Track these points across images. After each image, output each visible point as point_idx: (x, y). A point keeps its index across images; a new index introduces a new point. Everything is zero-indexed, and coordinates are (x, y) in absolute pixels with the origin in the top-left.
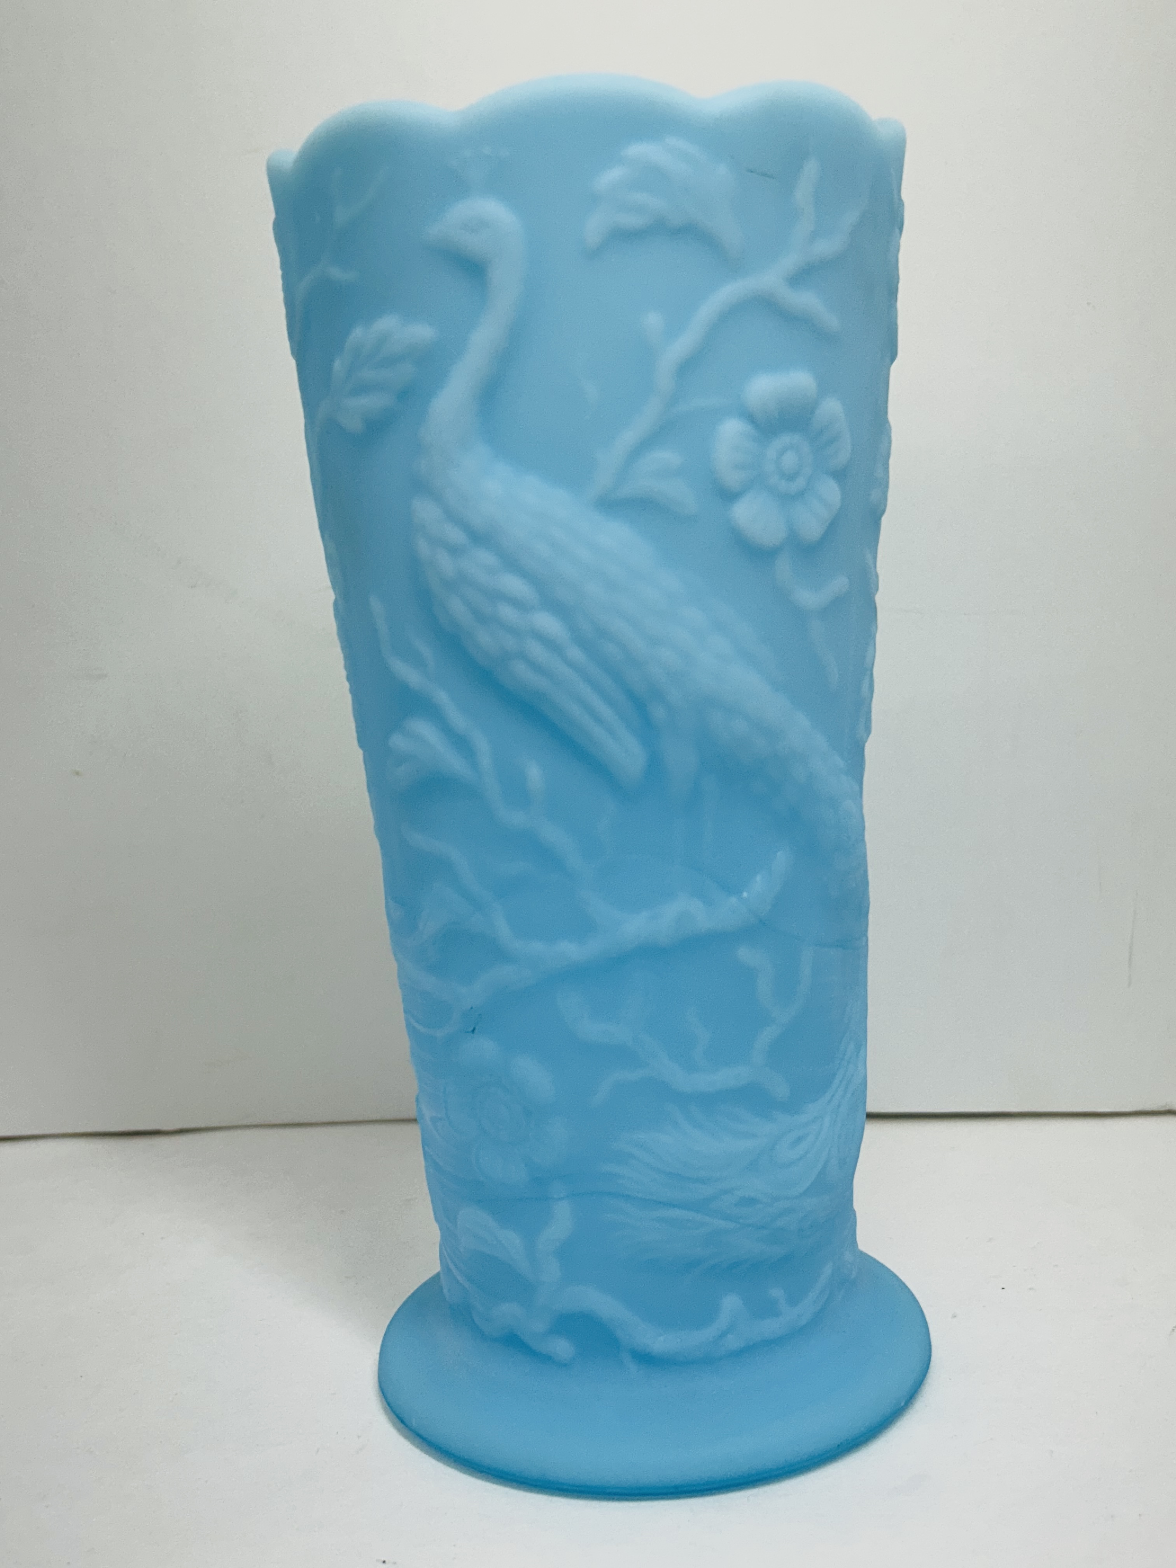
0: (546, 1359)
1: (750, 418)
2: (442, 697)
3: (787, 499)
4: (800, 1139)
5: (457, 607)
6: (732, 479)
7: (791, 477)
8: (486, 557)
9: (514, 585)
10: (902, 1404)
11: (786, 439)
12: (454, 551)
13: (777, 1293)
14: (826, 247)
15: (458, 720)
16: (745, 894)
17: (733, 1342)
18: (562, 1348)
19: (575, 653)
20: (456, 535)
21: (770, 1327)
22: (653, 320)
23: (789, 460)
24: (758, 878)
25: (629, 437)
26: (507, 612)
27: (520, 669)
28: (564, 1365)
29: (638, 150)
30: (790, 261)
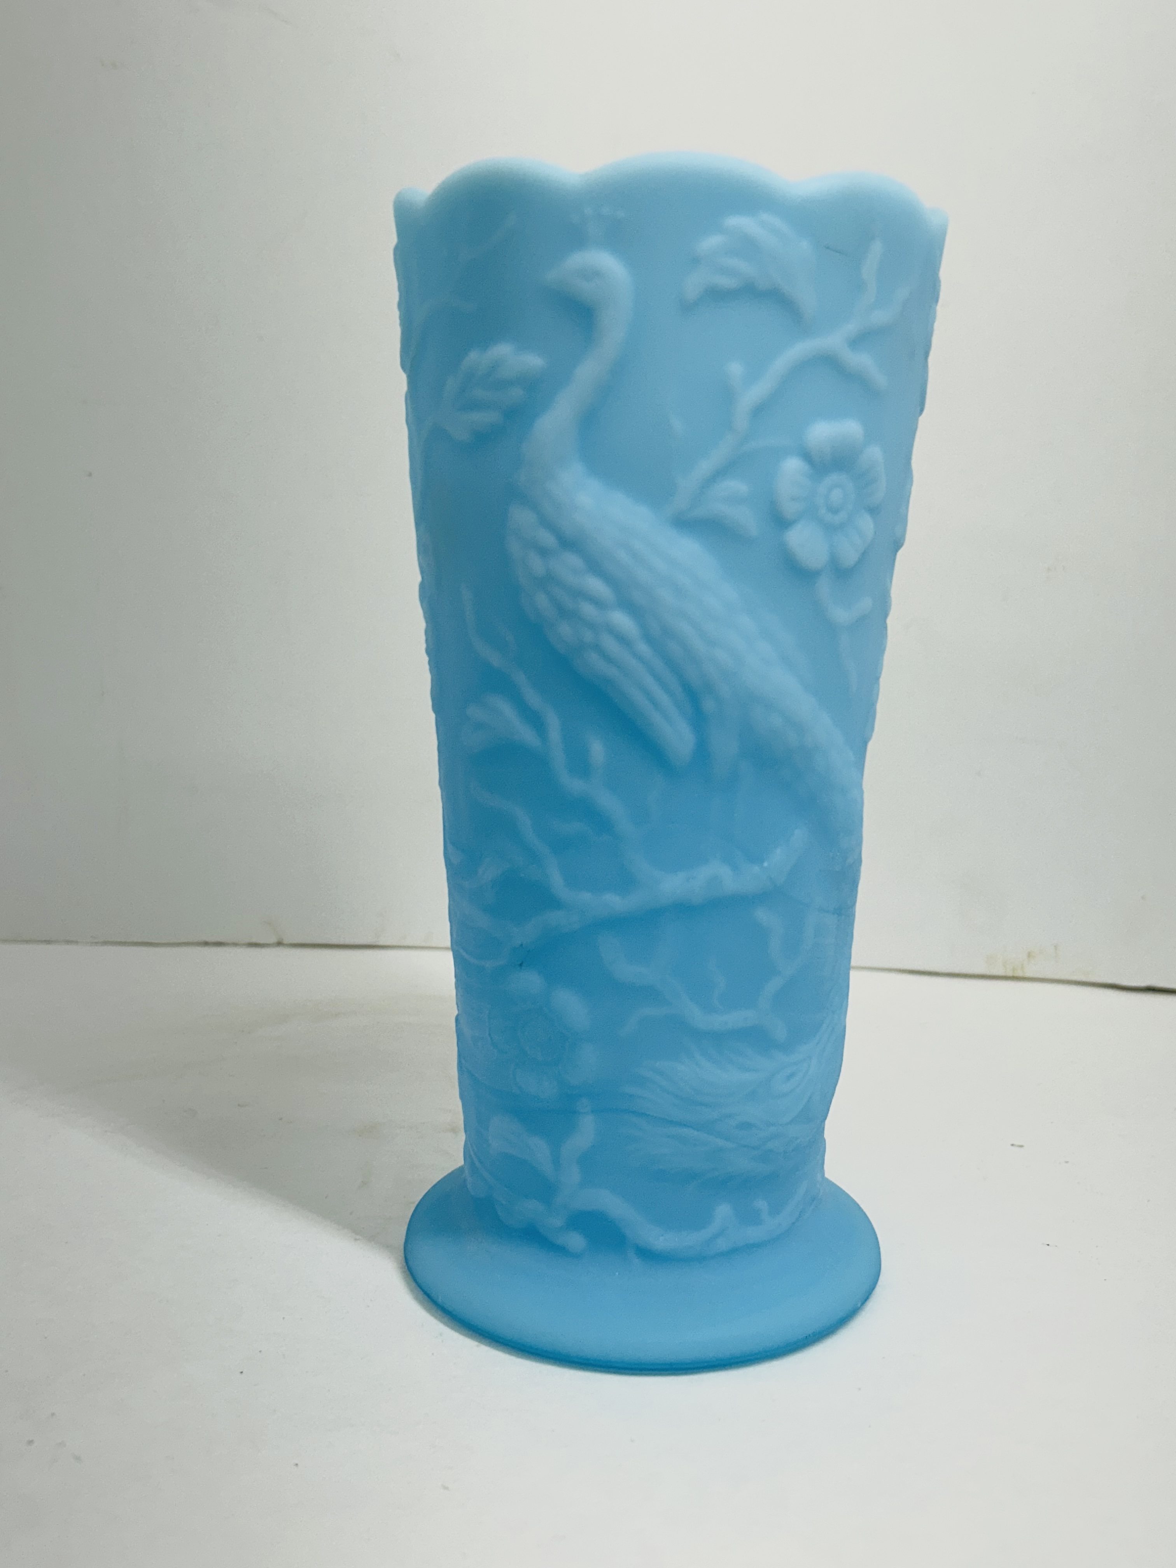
0: (560, 1250)
1: (807, 456)
2: (520, 678)
3: (830, 529)
4: (792, 1075)
5: (542, 600)
6: (790, 508)
7: (835, 511)
8: (573, 560)
9: (595, 585)
10: (859, 1305)
11: (834, 477)
12: (544, 552)
13: (761, 1204)
14: (880, 317)
15: (532, 697)
16: (766, 864)
17: (722, 1244)
18: (576, 1241)
19: (643, 648)
20: (547, 539)
21: (754, 1233)
22: (736, 368)
23: (836, 495)
24: (778, 851)
25: (705, 467)
26: (588, 610)
27: (593, 657)
28: (576, 1256)
29: (736, 221)
30: (851, 328)
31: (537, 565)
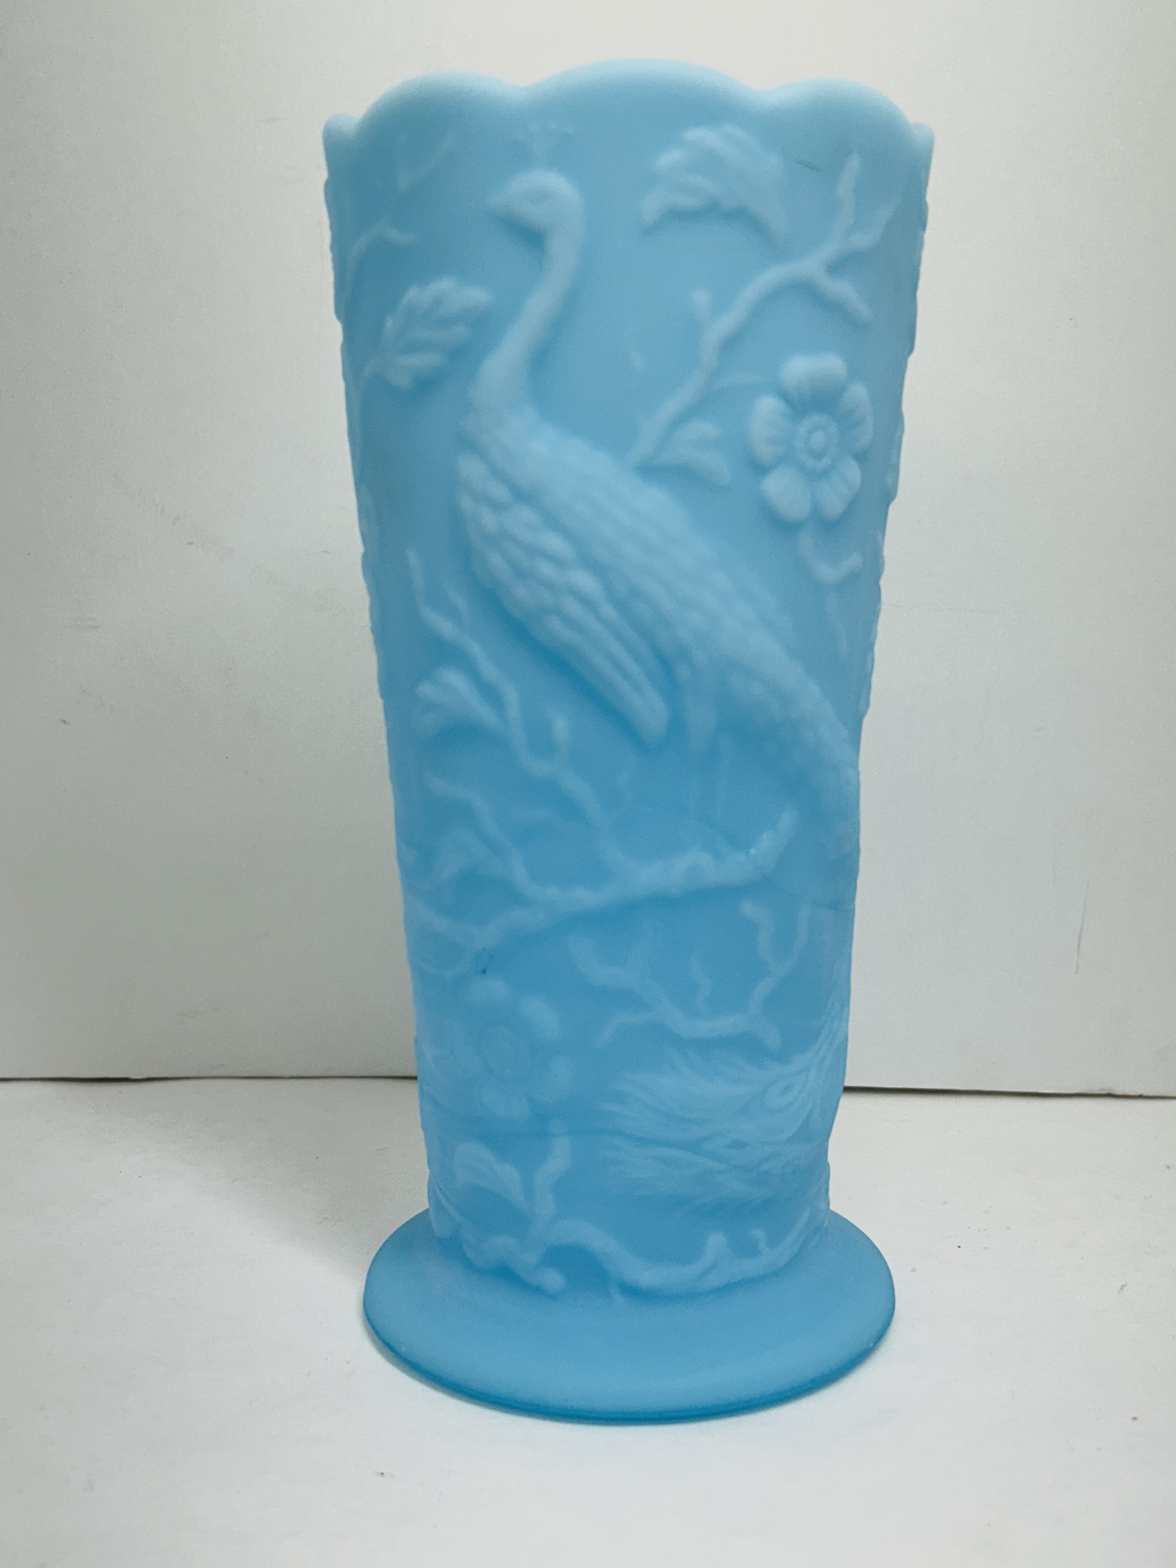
0: (538, 1290)
1: (784, 395)
2: (475, 649)
3: (814, 476)
4: (787, 1089)
5: (496, 561)
6: (765, 452)
7: (818, 455)
8: (527, 514)
9: (554, 542)
10: (871, 1345)
11: (816, 418)
12: (497, 507)
13: (759, 1234)
14: (863, 240)
15: (489, 670)
16: (752, 851)
17: (715, 1280)
18: (553, 1279)
19: (608, 611)
20: (499, 492)
21: (751, 1267)
22: (701, 298)
23: (818, 439)
24: (765, 836)
25: (670, 408)
26: (547, 569)
27: (555, 624)
28: (552, 1297)
29: (695, 134)
30: (829, 250)
31: (489, 520)
